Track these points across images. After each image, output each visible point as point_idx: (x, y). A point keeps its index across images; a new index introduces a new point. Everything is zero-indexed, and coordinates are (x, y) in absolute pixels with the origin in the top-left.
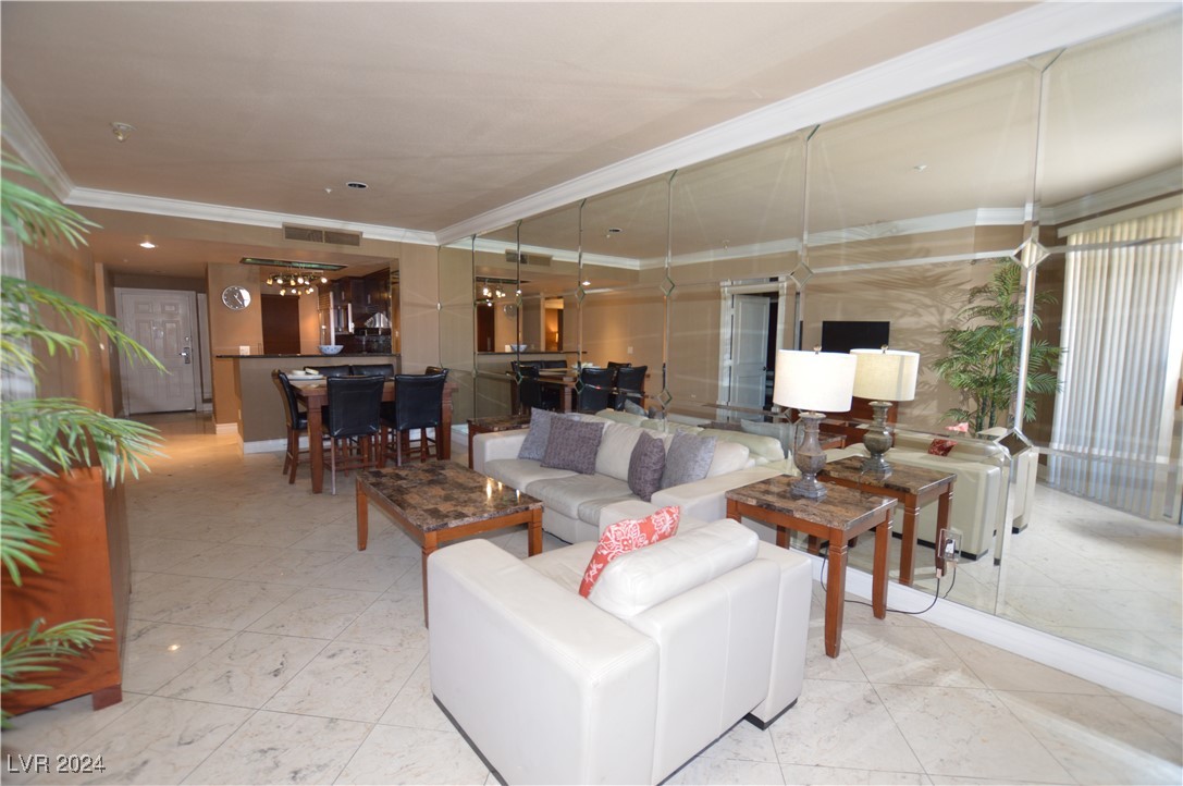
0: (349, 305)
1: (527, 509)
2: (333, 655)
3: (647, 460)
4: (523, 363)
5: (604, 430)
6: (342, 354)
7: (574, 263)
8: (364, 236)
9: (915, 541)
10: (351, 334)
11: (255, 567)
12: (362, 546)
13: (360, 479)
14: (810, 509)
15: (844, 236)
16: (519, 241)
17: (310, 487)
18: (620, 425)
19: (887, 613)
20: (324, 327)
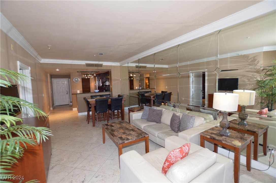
0: (101, 80)
1: (145, 137)
2: (97, 177)
3: (175, 122)
4: (141, 92)
5: (163, 112)
6: (99, 92)
7: (153, 67)
8: (103, 65)
9: (258, 144)
10: (101, 87)
11: (79, 148)
12: (104, 143)
13: (103, 127)
14: (227, 140)
15: (229, 55)
16: (139, 63)
17: (92, 125)
18: (167, 110)
19: (252, 169)
20: (95, 85)
